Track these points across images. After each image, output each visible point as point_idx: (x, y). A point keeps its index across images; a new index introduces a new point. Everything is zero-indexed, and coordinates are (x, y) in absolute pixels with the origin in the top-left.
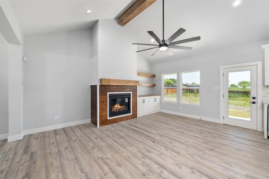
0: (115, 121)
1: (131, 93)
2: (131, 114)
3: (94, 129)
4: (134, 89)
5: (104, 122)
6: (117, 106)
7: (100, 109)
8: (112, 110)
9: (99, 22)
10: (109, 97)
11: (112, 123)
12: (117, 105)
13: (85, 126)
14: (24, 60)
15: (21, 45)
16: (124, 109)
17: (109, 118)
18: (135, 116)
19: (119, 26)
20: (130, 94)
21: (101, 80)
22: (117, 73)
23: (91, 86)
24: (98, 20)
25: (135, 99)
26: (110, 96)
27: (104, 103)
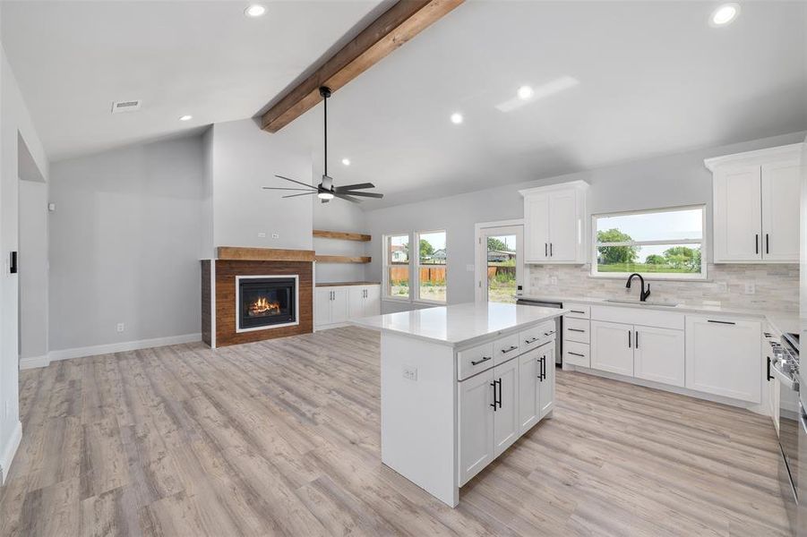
0: (256, 337)
1: (297, 277)
2: (297, 323)
3: (204, 352)
4: (304, 268)
5: (227, 338)
6: (262, 305)
7: (217, 311)
8: (250, 313)
9: (215, 129)
10: (240, 285)
11: (247, 342)
12: (262, 302)
13: (187, 347)
14: (49, 210)
15: (44, 182)
16: (278, 311)
17: (238, 330)
18: (306, 327)
19: (265, 133)
20: (294, 279)
21: (219, 250)
22: (260, 235)
23: (202, 261)
24: (212, 125)
25: (306, 290)
26: (242, 283)
27: (226, 298)
